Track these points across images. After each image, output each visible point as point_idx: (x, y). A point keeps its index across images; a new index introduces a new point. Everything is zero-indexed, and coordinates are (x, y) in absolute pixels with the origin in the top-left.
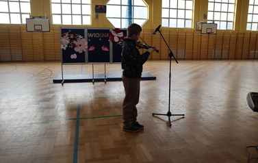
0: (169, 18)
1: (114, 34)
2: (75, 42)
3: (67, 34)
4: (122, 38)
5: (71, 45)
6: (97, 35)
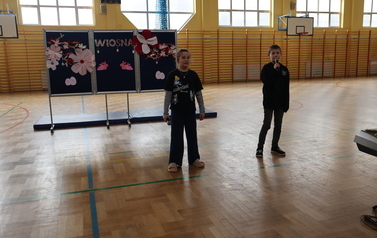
0: (231, 11)
3: (57, 42)
5: (65, 62)
6: (112, 43)
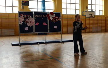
3: (23, 15)
5: (25, 22)
6: (40, 16)
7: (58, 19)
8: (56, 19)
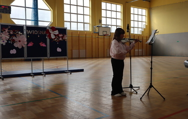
1: (51, 32)
2: (14, 38)
3: (7, 30)
4: (58, 35)
5: (10, 41)
7: (62, 37)
8: (59, 37)
